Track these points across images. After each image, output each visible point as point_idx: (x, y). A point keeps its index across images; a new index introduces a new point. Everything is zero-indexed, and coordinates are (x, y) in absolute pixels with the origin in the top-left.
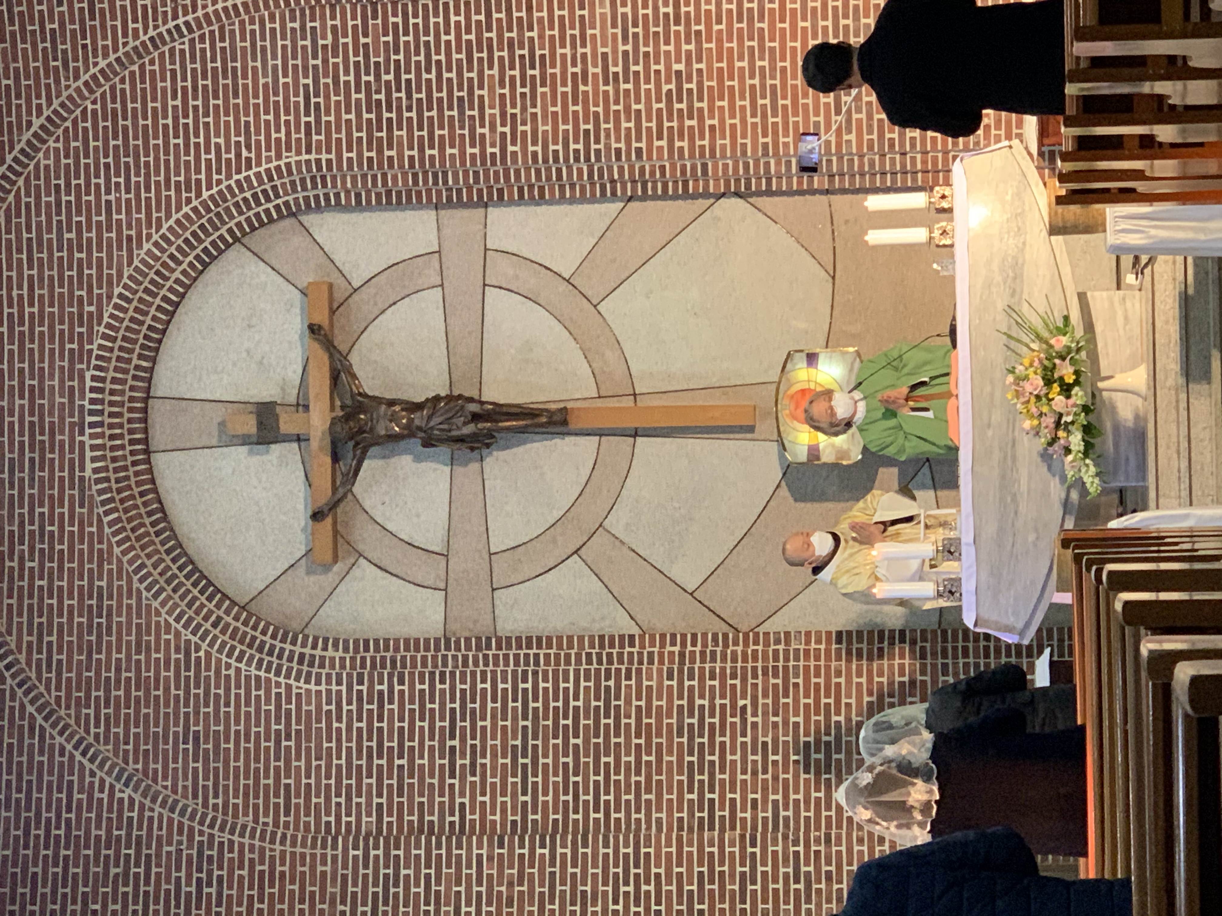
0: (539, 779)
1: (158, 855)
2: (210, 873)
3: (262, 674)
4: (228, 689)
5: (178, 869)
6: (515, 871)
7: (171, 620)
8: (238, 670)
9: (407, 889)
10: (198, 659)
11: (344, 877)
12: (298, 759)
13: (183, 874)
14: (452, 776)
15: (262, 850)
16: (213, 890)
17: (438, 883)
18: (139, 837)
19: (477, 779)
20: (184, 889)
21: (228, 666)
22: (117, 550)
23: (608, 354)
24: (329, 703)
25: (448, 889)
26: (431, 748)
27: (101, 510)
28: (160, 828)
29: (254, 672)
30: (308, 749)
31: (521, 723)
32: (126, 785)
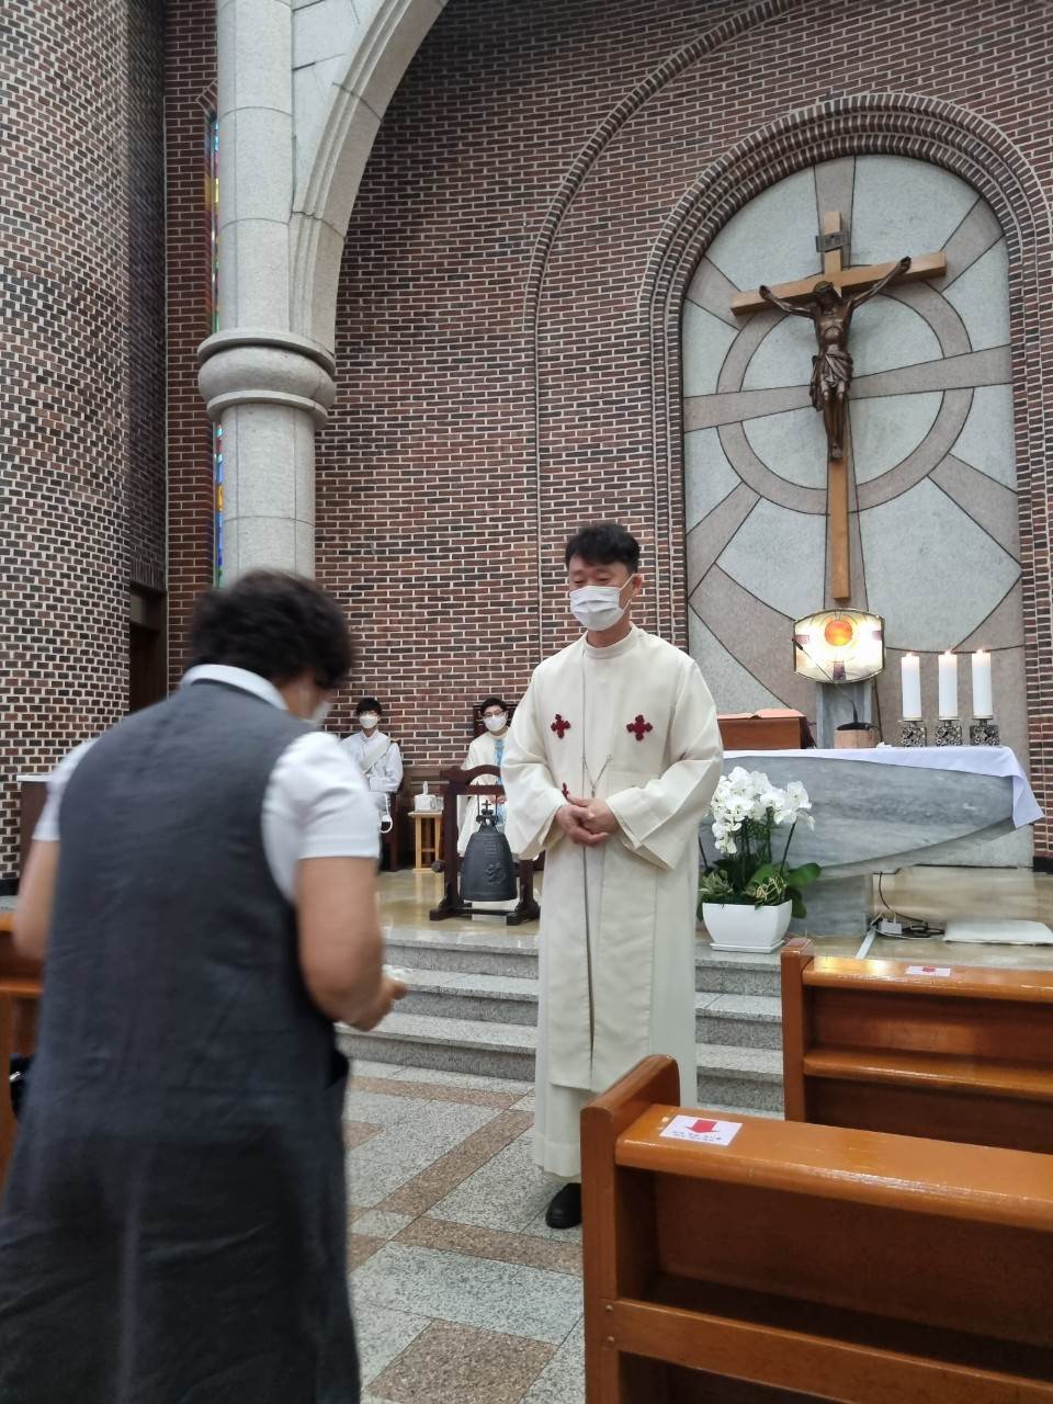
0: (577, 465)
1: (519, 209)
2: (508, 246)
3: (648, 265)
4: (636, 243)
5: (511, 224)
6: (511, 452)
7: (685, 194)
8: (649, 248)
9: (498, 380)
10: (657, 219)
11: (506, 337)
12: (589, 299)
13: (508, 227)
14: (579, 405)
15: (524, 279)
16: (497, 249)
17: (503, 401)
18: (532, 194)
19: (577, 422)
20: (497, 230)
21: (652, 241)
22: (734, 146)
23: (890, 489)
24: (628, 315)
25: (500, 407)
26: (597, 389)
27: (764, 128)
28: (539, 208)
29: (649, 260)
30: (596, 305)
31: (615, 449)
32: (569, 180)
